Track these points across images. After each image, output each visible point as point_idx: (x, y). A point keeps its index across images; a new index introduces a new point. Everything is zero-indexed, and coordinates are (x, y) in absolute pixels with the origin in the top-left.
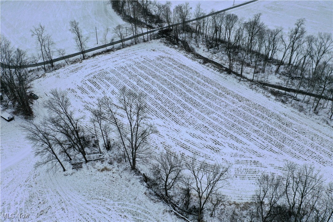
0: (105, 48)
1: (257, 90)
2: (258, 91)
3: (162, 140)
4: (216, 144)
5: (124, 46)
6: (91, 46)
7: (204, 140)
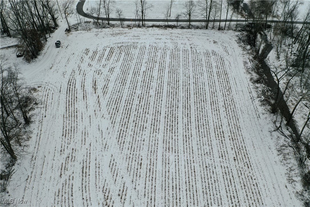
0: (167, 22)
1: (285, 159)
2: (285, 162)
3: (78, 147)
4: (119, 195)
5: (189, 27)
6: (161, 17)
7: (114, 179)
